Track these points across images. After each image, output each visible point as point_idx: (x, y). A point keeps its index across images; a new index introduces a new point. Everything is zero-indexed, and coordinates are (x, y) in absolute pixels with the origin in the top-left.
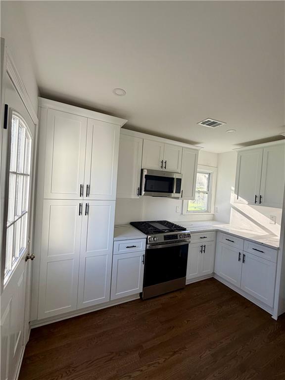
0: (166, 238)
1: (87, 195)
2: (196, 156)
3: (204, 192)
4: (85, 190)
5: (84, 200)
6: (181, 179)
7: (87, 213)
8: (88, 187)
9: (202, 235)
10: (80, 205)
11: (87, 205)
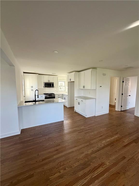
0: (49, 95)
1: (33, 88)
2: (58, 78)
3: (64, 86)
4: (32, 87)
5: (32, 89)
6: (53, 83)
7: (33, 91)
8: (33, 86)
9: (58, 95)
10: (31, 89)
11: (33, 89)
